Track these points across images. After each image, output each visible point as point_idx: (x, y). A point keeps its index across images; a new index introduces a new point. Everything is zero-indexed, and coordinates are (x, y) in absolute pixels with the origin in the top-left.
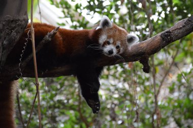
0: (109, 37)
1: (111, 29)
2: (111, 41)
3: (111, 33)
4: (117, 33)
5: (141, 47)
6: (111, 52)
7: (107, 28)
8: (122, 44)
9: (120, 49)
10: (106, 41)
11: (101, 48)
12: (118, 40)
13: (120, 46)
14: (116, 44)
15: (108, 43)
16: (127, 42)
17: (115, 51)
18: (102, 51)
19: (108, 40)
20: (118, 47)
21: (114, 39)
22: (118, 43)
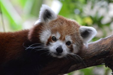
0: (54, 31)
1: (56, 21)
2: (58, 36)
3: (56, 26)
4: (65, 25)
5: (103, 46)
6: (59, 50)
7: (49, 21)
8: (74, 39)
9: (72, 46)
10: (50, 37)
11: (45, 47)
12: (66, 34)
13: (71, 41)
14: (64, 39)
15: (55, 39)
16: (81, 37)
17: (65, 49)
18: (47, 51)
19: (53, 35)
20: (68, 43)
21: (61, 33)
22: (68, 38)
